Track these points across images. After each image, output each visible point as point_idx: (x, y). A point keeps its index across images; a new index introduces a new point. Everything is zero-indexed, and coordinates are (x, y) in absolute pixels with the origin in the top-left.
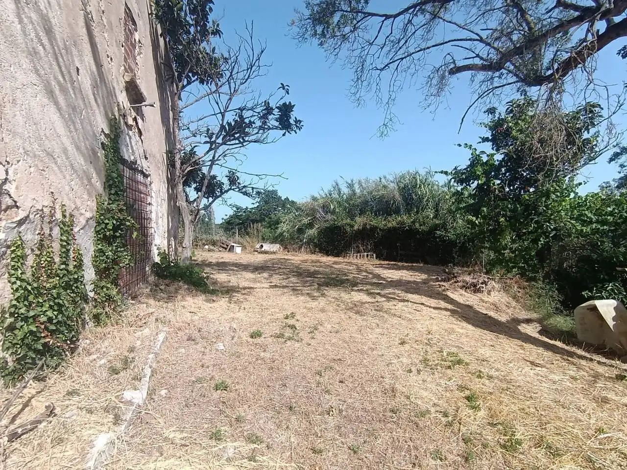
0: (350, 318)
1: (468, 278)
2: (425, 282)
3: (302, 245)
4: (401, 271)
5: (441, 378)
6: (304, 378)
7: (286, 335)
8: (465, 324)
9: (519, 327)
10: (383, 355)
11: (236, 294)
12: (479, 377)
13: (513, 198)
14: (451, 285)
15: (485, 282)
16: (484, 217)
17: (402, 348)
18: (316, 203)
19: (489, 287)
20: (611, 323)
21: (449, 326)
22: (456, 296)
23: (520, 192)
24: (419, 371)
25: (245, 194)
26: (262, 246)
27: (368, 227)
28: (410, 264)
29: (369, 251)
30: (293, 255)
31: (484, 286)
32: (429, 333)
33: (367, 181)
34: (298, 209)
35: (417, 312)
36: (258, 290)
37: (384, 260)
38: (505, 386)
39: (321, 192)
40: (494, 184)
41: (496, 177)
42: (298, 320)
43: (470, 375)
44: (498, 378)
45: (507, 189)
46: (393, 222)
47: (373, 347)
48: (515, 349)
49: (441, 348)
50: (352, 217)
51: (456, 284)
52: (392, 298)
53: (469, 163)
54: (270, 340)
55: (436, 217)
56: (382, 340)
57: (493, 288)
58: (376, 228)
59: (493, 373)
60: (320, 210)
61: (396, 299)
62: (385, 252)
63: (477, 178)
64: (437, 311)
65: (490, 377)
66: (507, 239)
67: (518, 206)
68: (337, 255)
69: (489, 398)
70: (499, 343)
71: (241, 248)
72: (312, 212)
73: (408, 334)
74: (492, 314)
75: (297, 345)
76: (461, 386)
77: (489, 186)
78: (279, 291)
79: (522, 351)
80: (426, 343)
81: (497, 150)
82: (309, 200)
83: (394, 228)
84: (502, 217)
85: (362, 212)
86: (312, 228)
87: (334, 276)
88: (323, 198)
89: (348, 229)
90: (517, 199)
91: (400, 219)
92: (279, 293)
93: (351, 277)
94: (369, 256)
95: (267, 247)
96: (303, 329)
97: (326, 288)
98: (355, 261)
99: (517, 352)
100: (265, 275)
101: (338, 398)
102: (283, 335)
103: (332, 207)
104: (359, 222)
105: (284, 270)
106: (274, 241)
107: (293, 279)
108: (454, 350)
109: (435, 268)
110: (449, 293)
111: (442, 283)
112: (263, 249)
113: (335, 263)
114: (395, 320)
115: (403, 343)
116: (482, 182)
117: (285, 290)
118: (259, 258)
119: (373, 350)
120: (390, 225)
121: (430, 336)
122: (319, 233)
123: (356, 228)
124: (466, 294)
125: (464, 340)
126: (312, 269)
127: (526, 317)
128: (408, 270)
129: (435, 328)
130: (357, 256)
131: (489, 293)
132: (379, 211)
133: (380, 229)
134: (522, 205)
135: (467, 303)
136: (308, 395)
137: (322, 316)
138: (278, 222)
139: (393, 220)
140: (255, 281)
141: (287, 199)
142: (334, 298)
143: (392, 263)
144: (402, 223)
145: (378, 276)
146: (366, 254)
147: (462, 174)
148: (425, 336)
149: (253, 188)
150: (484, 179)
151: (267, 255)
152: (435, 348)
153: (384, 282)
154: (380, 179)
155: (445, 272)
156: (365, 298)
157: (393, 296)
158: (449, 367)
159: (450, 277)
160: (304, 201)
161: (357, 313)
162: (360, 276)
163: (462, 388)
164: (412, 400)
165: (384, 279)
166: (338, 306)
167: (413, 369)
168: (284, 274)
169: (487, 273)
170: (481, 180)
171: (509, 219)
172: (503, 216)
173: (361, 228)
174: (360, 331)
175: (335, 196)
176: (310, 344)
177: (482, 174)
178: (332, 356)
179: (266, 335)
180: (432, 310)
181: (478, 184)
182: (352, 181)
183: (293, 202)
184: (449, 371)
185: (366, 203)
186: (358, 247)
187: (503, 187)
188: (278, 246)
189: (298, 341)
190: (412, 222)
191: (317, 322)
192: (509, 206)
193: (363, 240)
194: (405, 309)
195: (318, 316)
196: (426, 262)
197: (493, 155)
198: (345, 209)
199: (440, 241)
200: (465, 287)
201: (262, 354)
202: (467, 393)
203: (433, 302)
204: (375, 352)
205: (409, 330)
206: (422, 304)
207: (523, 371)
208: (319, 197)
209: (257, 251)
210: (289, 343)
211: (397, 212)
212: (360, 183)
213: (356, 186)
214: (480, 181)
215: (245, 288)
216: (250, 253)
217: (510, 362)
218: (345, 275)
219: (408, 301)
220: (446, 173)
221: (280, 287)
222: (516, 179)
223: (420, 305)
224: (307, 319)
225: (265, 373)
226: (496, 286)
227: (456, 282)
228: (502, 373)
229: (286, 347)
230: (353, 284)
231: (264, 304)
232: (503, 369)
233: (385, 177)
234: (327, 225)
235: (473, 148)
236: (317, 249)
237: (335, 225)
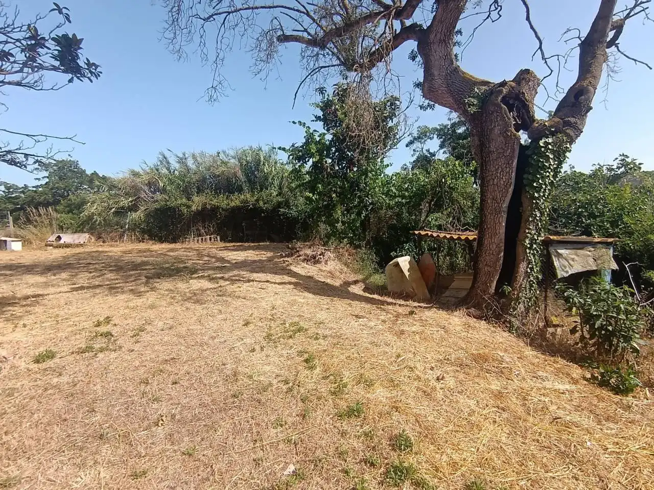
0: (187, 309)
1: (309, 252)
2: (270, 260)
3: (124, 232)
4: (247, 251)
5: (282, 349)
6: (123, 393)
7: (97, 346)
8: (306, 294)
9: (349, 289)
10: (225, 341)
11: (10, 308)
12: (317, 339)
13: (341, 176)
14: (294, 259)
15: (323, 253)
16: (319, 194)
17: (246, 329)
18: (138, 180)
19: (326, 257)
20: (407, 274)
21: (292, 298)
22: (297, 269)
23: (347, 170)
24: (262, 349)
25: (12, 162)
26: (59, 238)
27: (208, 207)
28: (256, 244)
29: (212, 234)
30: (111, 246)
31: (322, 257)
32: (273, 308)
33: (202, 154)
34: (112, 187)
35: (263, 291)
36: (51, 296)
37: (230, 241)
38: (335, 341)
39: (144, 166)
40: (326, 162)
41: (327, 156)
42: (115, 325)
43: (308, 339)
44: (331, 336)
45: (337, 168)
46: (236, 201)
47: (214, 335)
48: (345, 308)
49: (285, 321)
50: (188, 196)
51: (298, 258)
52: (237, 280)
53: (304, 141)
54: (71, 358)
55: (279, 194)
56: (225, 325)
57: (329, 257)
58: (218, 207)
59: (327, 332)
60: (146, 188)
61: (241, 281)
62: (229, 233)
63: (312, 156)
64: (281, 286)
65: (325, 337)
66: (338, 213)
67: (346, 183)
68: (174, 241)
69: (323, 355)
70: (333, 305)
71: (20, 243)
72: (133, 191)
73: (252, 314)
74: (329, 281)
75: (113, 355)
76: (301, 352)
77: (322, 164)
78: (87, 294)
79: (349, 309)
80: (270, 319)
81: (328, 130)
82: (127, 175)
83: (238, 208)
84: (334, 193)
85: (200, 191)
86: (136, 211)
87: (167, 265)
88: (148, 173)
89: (184, 210)
90: (345, 177)
91: (243, 197)
92: (88, 295)
93: (189, 264)
94: (213, 239)
95: (66, 238)
96: (123, 334)
97: (158, 280)
98: (196, 246)
99: (346, 310)
100: (64, 275)
101: (171, 402)
102: (92, 348)
103: (161, 184)
104: (198, 202)
105: (97, 266)
106: (79, 229)
107: (110, 276)
108: (296, 319)
109: (280, 245)
110: (293, 268)
111: (286, 259)
112: (62, 242)
113: (172, 250)
114: (239, 303)
115: (247, 324)
116: (316, 160)
117: (98, 291)
118: (56, 254)
119: (213, 338)
120: (232, 204)
121: (275, 311)
122: (148, 216)
123: (194, 208)
124: (307, 266)
125: (305, 308)
126: (139, 260)
127: (354, 279)
128: (254, 250)
129: (279, 302)
130: (198, 241)
131: (326, 263)
132: (220, 189)
133: (223, 210)
134: (349, 183)
135: (309, 274)
136: (128, 412)
137: (150, 314)
138: (81, 204)
139: (236, 199)
140: (46, 285)
141: (95, 174)
142: (167, 290)
143: (238, 244)
144: (245, 202)
145: (222, 260)
146: (208, 237)
147: (299, 151)
148: (269, 313)
149: (26, 155)
150: (318, 157)
151: (68, 249)
152: (279, 322)
153: (228, 265)
154: (218, 153)
155: (288, 248)
156: (205, 284)
157: (237, 278)
158: (291, 337)
159: (293, 252)
160: (121, 176)
161: (197, 302)
162: (201, 262)
163: (300, 353)
164: (255, 379)
165: (228, 262)
166: (172, 298)
167: (257, 348)
168: (96, 270)
169: (324, 245)
170: (316, 158)
171: (339, 195)
172: (335, 192)
173: (200, 208)
174: (200, 322)
175: (164, 171)
176: (133, 351)
177: (316, 152)
178: (163, 357)
179: (63, 354)
180: (277, 285)
181: (313, 162)
182: (185, 155)
183: (104, 178)
184: (291, 341)
185: (204, 180)
186: (198, 230)
187: (333, 165)
188: (87, 235)
189: (115, 351)
190: (256, 200)
191: (144, 322)
192: (339, 183)
193: (204, 222)
194: (250, 289)
195: (145, 315)
196: (272, 240)
197: (325, 134)
198: (178, 186)
199: (284, 218)
200: (307, 260)
201: (55, 380)
202: (306, 356)
203: (278, 278)
204: (216, 340)
205: (253, 310)
206: (268, 281)
207: (351, 324)
208: (141, 172)
209: (51, 245)
210: (101, 355)
211: (240, 190)
212: (194, 157)
213: (190, 163)
214: (314, 159)
215: (27, 298)
216: (40, 249)
217: (341, 320)
218: (183, 262)
219: (253, 281)
220: (284, 149)
221: (88, 288)
222: (344, 159)
223: (265, 283)
224: (130, 321)
225: (59, 404)
226: (332, 256)
227: (298, 256)
228: (335, 331)
229: (96, 361)
230: (192, 272)
231: (62, 313)
232: (335, 327)
233: (224, 152)
234: (156, 206)
235: (306, 126)
236: (146, 236)
237: (167, 205)
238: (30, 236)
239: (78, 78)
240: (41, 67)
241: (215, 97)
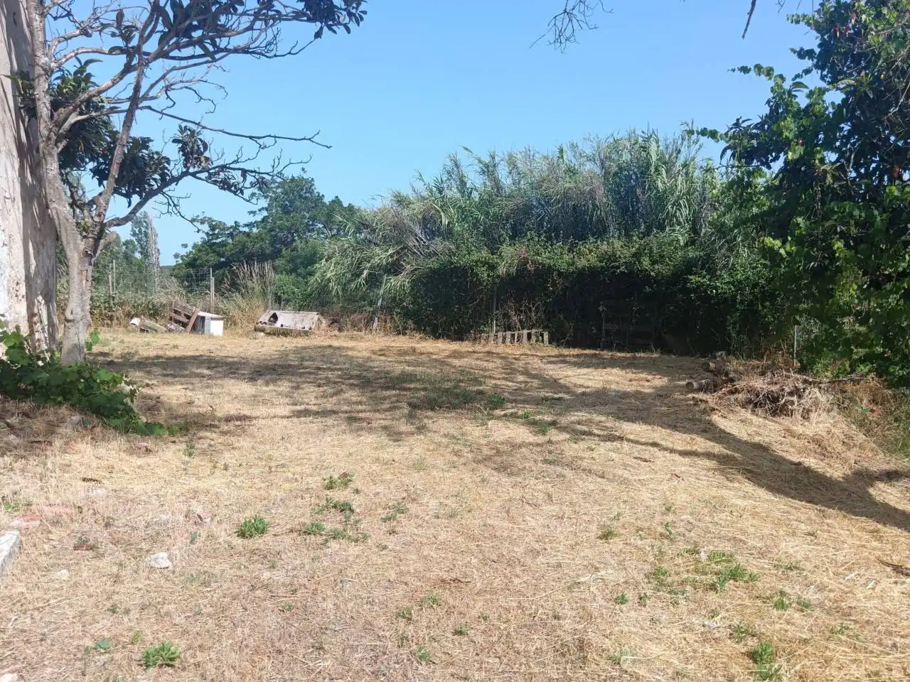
0: (483, 480)
1: (759, 384)
2: (661, 394)
3: (374, 313)
4: (608, 370)
5: (692, 612)
6: (368, 627)
7: (328, 526)
8: (749, 487)
9: (871, 491)
10: (559, 565)
11: (208, 434)
12: (781, 606)
13: (864, 194)
14: (720, 398)
15: (797, 389)
16: (799, 241)
17: (604, 546)
18: (406, 212)
19: (807, 401)
21: (714, 492)
22: (731, 424)
23: (881, 179)
24: (642, 599)
25: (226, 185)
26: (275, 317)
27: (530, 267)
28: (628, 355)
29: (532, 327)
30: (352, 338)
31: (795, 398)
32: (668, 509)
33: (528, 156)
34: (363, 225)
35: (643, 463)
36: (261, 422)
37: (570, 345)
38: (836, 623)
39: (420, 186)
40: (822, 161)
41: (829, 145)
42: (357, 491)
43: (759, 602)
44: (821, 605)
45: (853, 174)
46: (589, 255)
47: (537, 546)
48: (860, 539)
49: (696, 544)
50: (493, 245)
51: (732, 397)
52: (584, 433)
53: (766, 110)
54: (288, 540)
55: (691, 242)
56: (559, 529)
57: (816, 403)
58: (550, 269)
59: (811, 596)
60: (418, 230)
61: (595, 435)
62: (570, 326)
63: (784, 146)
64: (687, 460)
65: (804, 606)
66: (849, 292)
67: (876, 212)
68: (459, 336)
69: (801, 652)
70: (826, 527)
71: (221, 323)
72: (396, 233)
73: (619, 515)
74: (811, 462)
75: (354, 550)
76: (738, 629)
77: (811, 167)
78: (314, 424)
79: (875, 544)
80: (661, 535)
81: (834, 81)
82: (388, 204)
83: (592, 272)
84: (838, 240)
85: (516, 234)
86: (396, 273)
87: (448, 385)
88: (423, 198)
89: (483, 274)
90: (874, 197)
91: (605, 247)
92: (314, 427)
93: (487, 386)
94: (534, 338)
95: (287, 319)
96: (369, 511)
97: (430, 413)
98: (501, 349)
99: (864, 546)
100: (284, 386)
101: (451, 670)
102: (319, 527)
103: (445, 221)
104: (510, 256)
105: (330, 374)
106: (305, 304)
107: (352, 395)
108: (727, 547)
109: (686, 361)
110: (716, 418)
111: (701, 396)
112: (278, 325)
113: (456, 355)
114: (591, 484)
115: (607, 535)
116: (796, 157)
117: (330, 421)
118: (265, 347)
119: (535, 553)
120: (582, 263)
121: (670, 518)
122: (414, 283)
123: (502, 270)
124: (754, 418)
125: (748, 522)
126: (398, 369)
127: (886, 467)
128: (623, 367)
129: (681, 498)
130: (504, 338)
131: (806, 415)
132: (556, 229)
133: (560, 274)
134: (885, 211)
135: (757, 439)
136: (376, 667)
137: (416, 480)
138: (312, 259)
139: (591, 251)
140: (255, 400)
141: (336, 201)
142: (445, 436)
143: (587, 352)
144: (612, 257)
145: (554, 384)
146: (525, 332)
147: (752, 136)
148: (658, 518)
149: (244, 172)
150: (800, 150)
151: (288, 339)
152: (682, 546)
153: (566, 396)
154: (561, 151)
155: (708, 370)
156: (521, 433)
157: (585, 428)
158: (713, 587)
159: (719, 381)
160: (378, 204)
161: (502, 468)
162: (510, 384)
163: (738, 633)
164: (625, 667)
165: (567, 389)
166: (457, 453)
167: (630, 595)
168: (328, 382)
169: (802, 370)
170: (794, 152)
171: (854, 244)
172: (844, 236)
173: (513, 270)
174: (508, 512)
175: (453, 193)
176: (385, 548)
177: (797, 137)
178: (436, 573)
179: (277, 530)
180: (677, 457)
181: (786, 162)
182: (493, 158)
183: (351, 208)
184: (712, 596)
185: (526, 210)
186: (506, 316)
187: (842, 169)
188: (314, 316)
189: (356, 541)
190: (634, 255)
191: (405, 495)
192: (856, 213)
193: (518, 300)
194: (614, 455)
195: (406, 480)
196: (665, 349)
197: (822, 92)
198: (475, 225)
199: (698, 298)
200: (754, 403)
201: (266, 575)
202: (752, 643)
203: (679, 440)
204: (541, 559)
205: (622, 505)
206: (655, 444)
207: (878, 588)
208: (412, 196)
209: (262, 330)
210: (334, 545)
211: (601, 232)
212: (512, 163)
213: (503, 173)
214: (790, 154)
215: (228, 419)
216: (247, 335)
217: (850, 569)
218: (476, 381)
219: (621, 438)
220: (713, 134)
221: (316, 413)
222: (874, 149)
223: (650, 448)
224: (380, 489)
225: (271, 621)
226: (823, 398)
227: (732, 392)
228: (832, 595)
229: (325, 555)
230: (495, 402)
231: (275, 454)
232: (833, 584)
233: (574, 147)
234: (433, 264)
235: (775, 74)
236: (410, 322)
237: (452, 263)
238: (234, 312)
239: (330, 28)
240: (279, 17)
241: (568, 33)
